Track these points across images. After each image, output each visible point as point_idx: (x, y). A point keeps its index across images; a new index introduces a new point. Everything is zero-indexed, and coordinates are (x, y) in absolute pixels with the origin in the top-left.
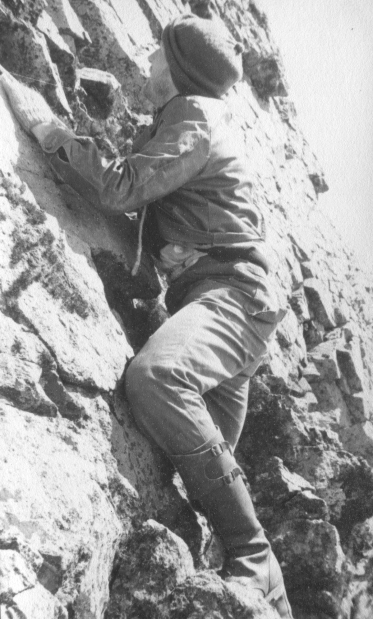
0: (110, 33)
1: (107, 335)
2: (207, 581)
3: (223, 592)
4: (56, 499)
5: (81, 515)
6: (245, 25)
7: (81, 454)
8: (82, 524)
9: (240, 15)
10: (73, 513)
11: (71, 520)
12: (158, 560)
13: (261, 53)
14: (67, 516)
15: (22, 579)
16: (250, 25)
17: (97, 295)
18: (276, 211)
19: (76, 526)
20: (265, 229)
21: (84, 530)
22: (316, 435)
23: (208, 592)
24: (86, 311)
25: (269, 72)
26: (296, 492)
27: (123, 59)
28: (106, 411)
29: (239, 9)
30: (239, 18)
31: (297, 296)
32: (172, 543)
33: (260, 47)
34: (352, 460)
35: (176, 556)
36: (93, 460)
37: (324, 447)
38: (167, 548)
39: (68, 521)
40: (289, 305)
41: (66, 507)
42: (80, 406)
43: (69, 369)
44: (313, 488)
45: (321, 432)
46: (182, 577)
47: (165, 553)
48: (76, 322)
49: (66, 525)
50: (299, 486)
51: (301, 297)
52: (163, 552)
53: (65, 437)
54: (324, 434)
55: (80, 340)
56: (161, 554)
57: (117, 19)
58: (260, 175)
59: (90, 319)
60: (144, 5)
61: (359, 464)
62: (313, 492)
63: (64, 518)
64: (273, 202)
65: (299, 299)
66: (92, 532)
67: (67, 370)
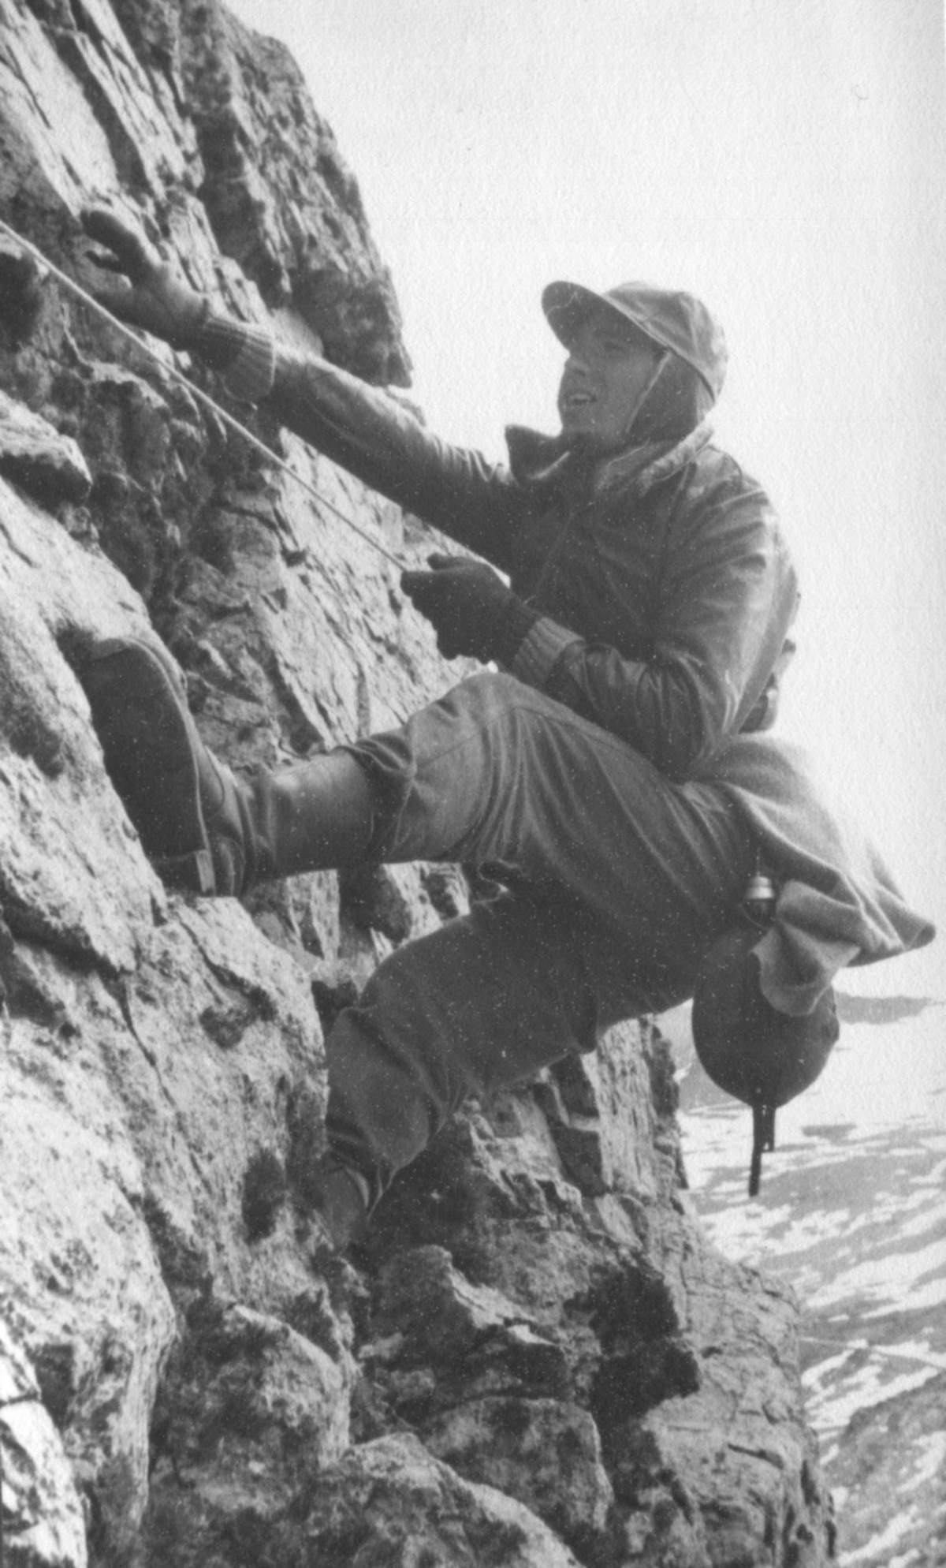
0: (19, 141)
1: (107, 830)
2: (399, 1462)
3: (441, 1485)
4: (30, 1211)
5: (96, 1260)
6: (311, 204)
7: (78, 1110)
8: (99, 1282)
9: (299, 177)
10: (77, 1251)
11: (74, 1269)
12: (270, 1407)
13: (350, 276)
14: (63, 1257)
15: (13, 1371)
16: (321, 206)
17: (77, 722)
18: (391, 661)
19: (87, 1286)
20: (367, 700)
21: (108, 1297)
22: (530, 1190)
23: (404, 1487)
24: (57, 758)
25: (368, 324)
26: (493, 1329)
27: (53, 211)
28: (115, 1021)
29: (297, 163)
30: (295, 183)
31: (442, 873)
32: (305, 1361)
33: (346, 261)
34: (617, 1255)
35: (315, 1396)
36: (103, 1131)
37: (551, 1222)
38: (291, 1376)
39: (65, 1269)
40: (425, 893)
41: (57, 1235)
42: (52, 999)
43: (28, 895)
44: (533, 1319)
45: (542, 1184)
46: (330, 1454)
47: (286, 1391)
48: (32, 781)
49: (62, 1280)
50: (499, 1316)
51: (451, 876)
52: (281, 1386)
53: (32, 1064)
54: (549, 1188)
55: (46, 827)
56: (278, 1392)
57: (38, 115)
58: (354, 569)
59: (64, 784)
60: (96, 94)
61: (634, 1263)
62: (534, 1328)
63: (55, 1260)
64: (383, 637)
65: (448, 880)
66: (126, 1307)
67: (23, 896)
